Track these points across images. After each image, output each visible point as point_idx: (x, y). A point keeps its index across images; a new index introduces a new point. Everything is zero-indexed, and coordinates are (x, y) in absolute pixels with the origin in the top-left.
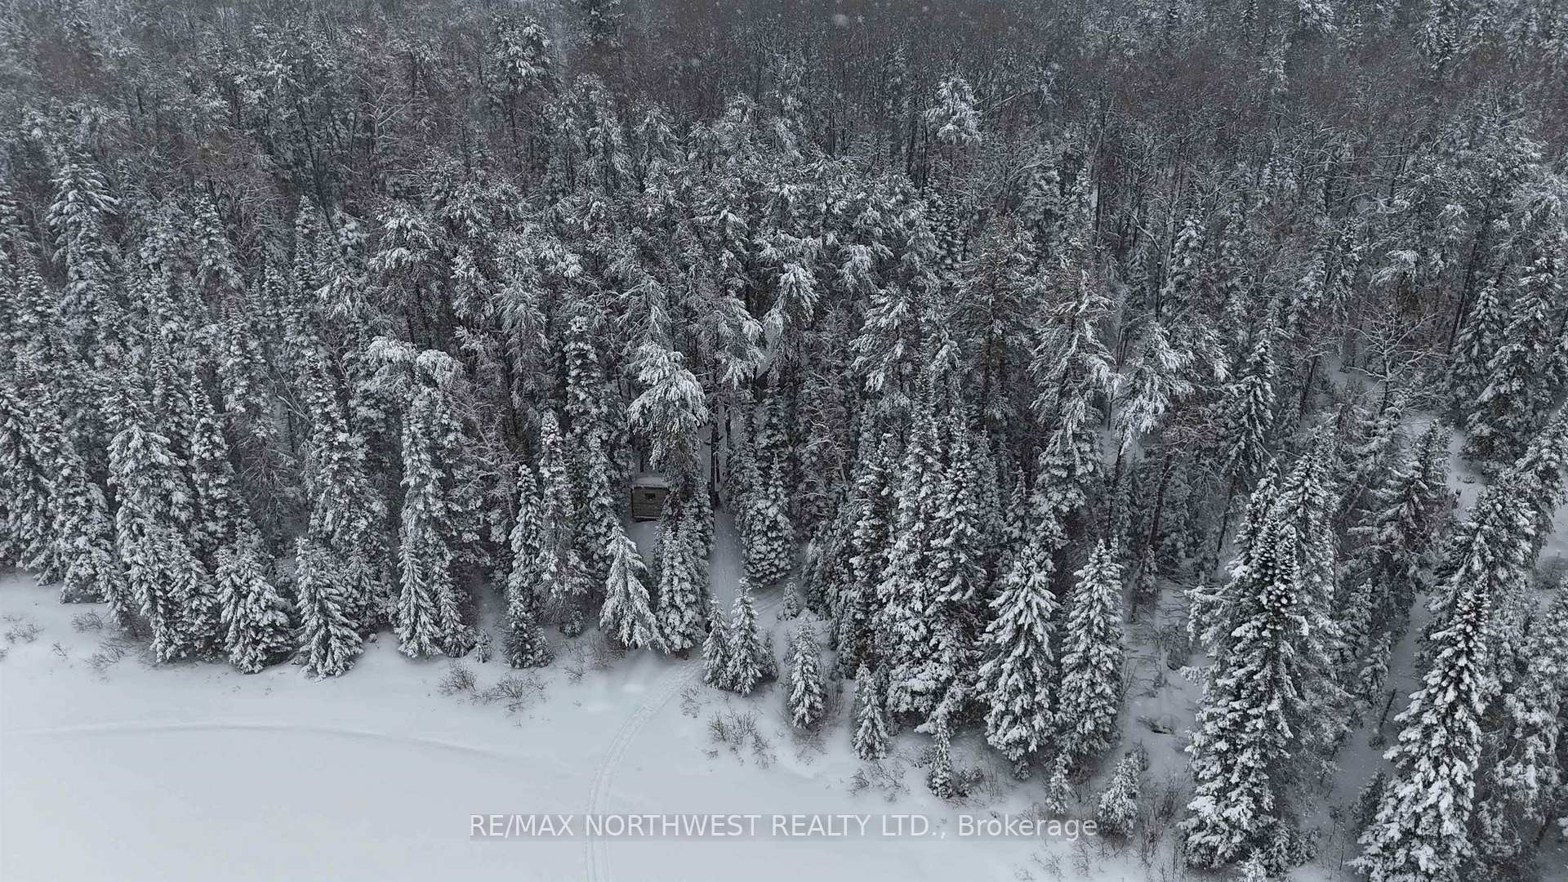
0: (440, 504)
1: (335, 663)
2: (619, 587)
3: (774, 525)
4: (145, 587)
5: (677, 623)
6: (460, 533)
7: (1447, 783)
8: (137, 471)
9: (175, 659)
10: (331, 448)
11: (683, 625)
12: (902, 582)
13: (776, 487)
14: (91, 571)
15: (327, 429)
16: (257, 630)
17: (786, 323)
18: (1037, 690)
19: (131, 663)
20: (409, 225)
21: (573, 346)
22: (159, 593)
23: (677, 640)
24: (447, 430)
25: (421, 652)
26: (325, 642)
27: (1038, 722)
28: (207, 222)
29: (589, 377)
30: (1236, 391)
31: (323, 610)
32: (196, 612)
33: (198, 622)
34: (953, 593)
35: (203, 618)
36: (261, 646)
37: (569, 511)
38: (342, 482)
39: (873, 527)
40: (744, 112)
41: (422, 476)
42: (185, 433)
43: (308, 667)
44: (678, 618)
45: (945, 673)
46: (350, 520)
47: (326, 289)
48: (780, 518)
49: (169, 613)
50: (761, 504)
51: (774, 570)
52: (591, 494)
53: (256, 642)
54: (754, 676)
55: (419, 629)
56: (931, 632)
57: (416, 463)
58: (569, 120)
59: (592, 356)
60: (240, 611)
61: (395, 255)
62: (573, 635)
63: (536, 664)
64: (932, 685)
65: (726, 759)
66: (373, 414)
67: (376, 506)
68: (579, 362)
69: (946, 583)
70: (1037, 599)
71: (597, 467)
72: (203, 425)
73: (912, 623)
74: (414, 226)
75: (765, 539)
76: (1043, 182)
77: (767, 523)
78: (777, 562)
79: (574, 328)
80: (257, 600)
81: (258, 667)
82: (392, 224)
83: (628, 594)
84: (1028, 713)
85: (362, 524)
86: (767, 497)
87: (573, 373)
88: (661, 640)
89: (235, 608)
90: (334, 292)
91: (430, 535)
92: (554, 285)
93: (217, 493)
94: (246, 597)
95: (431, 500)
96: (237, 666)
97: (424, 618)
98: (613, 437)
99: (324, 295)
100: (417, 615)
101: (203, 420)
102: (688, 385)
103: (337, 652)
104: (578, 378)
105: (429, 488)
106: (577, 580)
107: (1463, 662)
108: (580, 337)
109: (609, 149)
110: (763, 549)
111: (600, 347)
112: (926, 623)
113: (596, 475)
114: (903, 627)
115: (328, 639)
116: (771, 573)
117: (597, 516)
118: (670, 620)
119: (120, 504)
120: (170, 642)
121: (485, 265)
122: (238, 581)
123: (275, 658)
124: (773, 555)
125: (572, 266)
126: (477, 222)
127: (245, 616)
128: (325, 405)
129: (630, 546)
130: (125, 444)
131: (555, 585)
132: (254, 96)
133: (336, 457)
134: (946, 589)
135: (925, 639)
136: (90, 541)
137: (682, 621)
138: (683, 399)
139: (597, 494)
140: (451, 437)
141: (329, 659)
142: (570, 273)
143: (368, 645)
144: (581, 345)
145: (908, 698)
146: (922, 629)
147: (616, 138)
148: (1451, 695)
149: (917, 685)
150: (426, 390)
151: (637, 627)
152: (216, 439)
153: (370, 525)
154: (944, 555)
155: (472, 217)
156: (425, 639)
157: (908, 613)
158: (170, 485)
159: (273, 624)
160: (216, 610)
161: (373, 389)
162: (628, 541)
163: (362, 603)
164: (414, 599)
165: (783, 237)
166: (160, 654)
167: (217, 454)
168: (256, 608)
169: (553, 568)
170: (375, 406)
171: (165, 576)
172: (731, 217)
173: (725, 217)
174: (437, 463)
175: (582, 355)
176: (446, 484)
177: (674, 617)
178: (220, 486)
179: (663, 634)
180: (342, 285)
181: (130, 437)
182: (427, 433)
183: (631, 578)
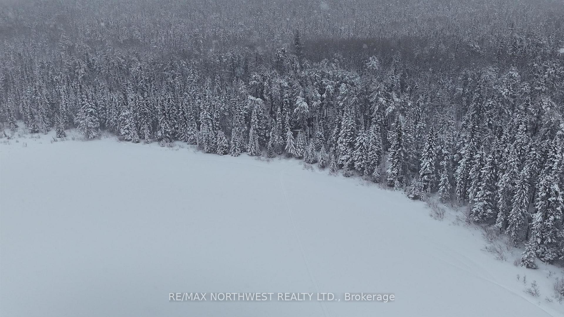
0: (258, 126)
1: (236, 154)
2: (289, 141)
3: (321, 137)
4: (205, 137)
5: (299, 151)
6: (261, 133)
7: (428, 162)
8: (205, 119)
9: (208, 152)
10: (239, 115)
11: (301, 152)
12: (341, 139)
13: (322, 128)
14: (193, 138)
15: (239, 111)
16: (223, 147)
17: (326, 96)
18: (364, 156)
19: (200, 152)
20: (257, 77)
21: (285, 99)
22: (207, 138)
23: (299, 154)
24: (260, 112)
25: (252, 154)
26: (235, 151)
27: (363, 162)
28: (218, 79)
29: (287, 106)
30: (413, 109)
31: (235, 144)
32: (213, 143)
33: (213, 145)
34: (351, 140)
35: (214, 144)
36: (223, 150)
37: (281, 128)
38: (240, 122)
39: (337, 130)
40: (326, 62)
41: (255, 120)
42: (212, 114)
43: (231, 155)
44: (300, 150)
45: (348, 156)
46: (241, 129)
47: (241, 88)
48: (322, 135)
49: (208, 143)
50: (318, 132)
51: (320, 146)
52: (286, 126)
53: (222, 149)
54: (313, 159)
55: (252, 149)
56: (346, 149)
57: (254, 118)
58: (289, 63)
59: (288, 102)
60: (221, 143)
61: (254, 82)
62: (280, 154)
63: (272, 157)
64: (346, 158)
65: (306, 170)
66: (246, 113)
67: (246, 128)
68: (285, 103)
69: (349, 138)
70: (364, 138)
71: (287, 121)
72: (217, 111)
73: (343, 147)
74: (258, 77)
75: (319, 139)
76: (391, 78)
77: (319, 136)
78: (321, 144)
79: (285, 96)
80: (224, 141)
81: (222, 154)
82: (254, 76)
83: (290, 142)
84: (362, 160)
85: (243, 130)
86: (320, 131)
87: (284, 105)
88: (296, 154)
89: (220, 142)
90: (242, 89)
91: (255, 132)
92: (282, 88)
93: (217, 125)
94: (222, 140)
95: (256, 125)
96: (219, 154)
97: (253, 147)
98: (291, 119)
99: (240, 89)
100: (251, 147)
101: (217, 110)
102: (305, 104)
103: (237, 152)
104: (285, 106)
105: (256, 123)
106: (281, 142)
107: (430, 139)
108: (286, 98)
109: (296, 69)
110: (318, 141)
111: (290, 101)
112: (346, 148)
113: (287, 123)
114: (341, 148)
115: (235, 149)
116: (320, 147)
117: (286, 131)
118: (298, 150)
119: (202, 123)
120: (207, 149)
121: (270, 83)
122: (221, 137)
123: (225, 153)
124: (320, 143)
125: (286, 84)
126: (269, 77)
127: (221, 144)
128: (239, 106)
129: (292, 133)
130: (203, 114)
131: (277, 142)
132: (225, 60)
133: (240, 116)
134: (349, 139)
135: (345, 150)
136: (194, 132)
137: (300, 151)
138: (304, 107)
139: (286, 127)
140: (261, 113)
141: (235, 153)
142: (286, 86)
143: (242, 153)
144: (286, 99)
145: (341, 161)
146: (345, 148)
147: (298, 66)
148: (428, 146)
149: (343, 159)
150: (257, 105)
151: (292, 150)
152: (218, 114)
153: (244, 131)
154: (349, 133)
155: (268, 76)
156: (253, 151)
157: (342, 145)
158: (209, 122)
159: (226, 146)
160: (216, 143)
161: (247, 108)
162: (291, 132)
163: (241, 145)
164: (251, 143)
165: (327, 80)
166: (205, 151)
167: (218, 117)
168: (223, 142)
169: (277, 139)
170: (247, 111)
171: (209, 136)
172: (317, 75)
173: (316, 75)
174: (258, 119)
175: (286, 101)
176: (259, 122)
177: (299, 150)
178: (218, 123)
179: (297, 153)
180: (243, 88)
181: (204, 113)
182: (257, 113)
183: (291, 140)
